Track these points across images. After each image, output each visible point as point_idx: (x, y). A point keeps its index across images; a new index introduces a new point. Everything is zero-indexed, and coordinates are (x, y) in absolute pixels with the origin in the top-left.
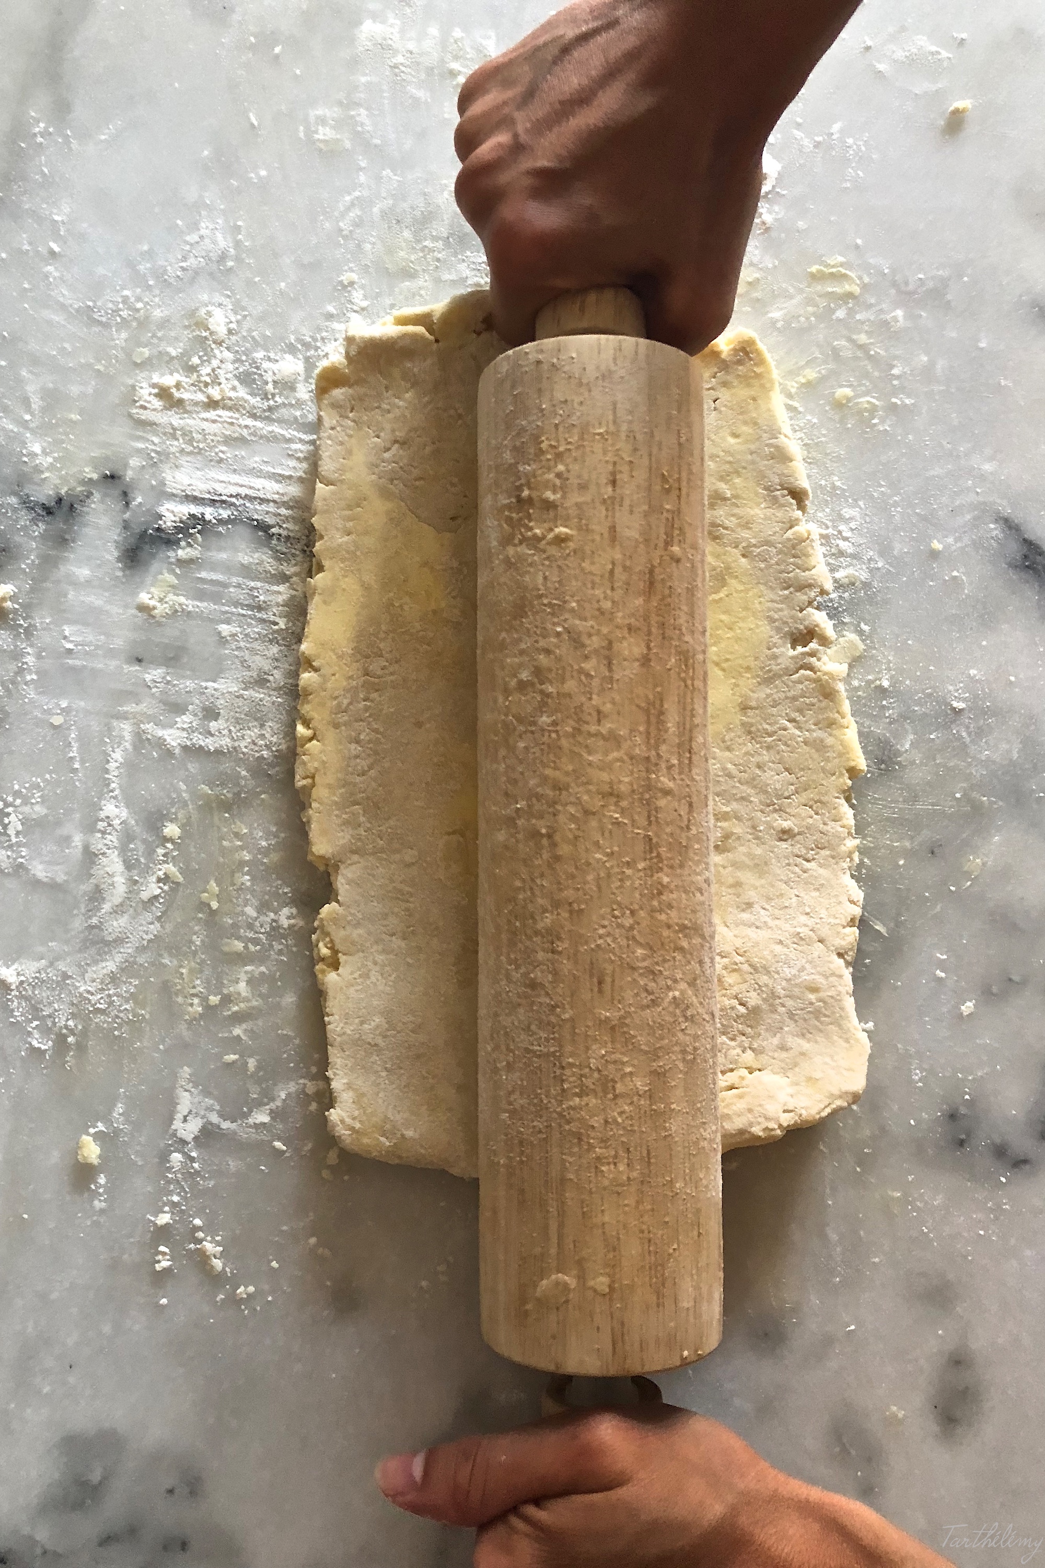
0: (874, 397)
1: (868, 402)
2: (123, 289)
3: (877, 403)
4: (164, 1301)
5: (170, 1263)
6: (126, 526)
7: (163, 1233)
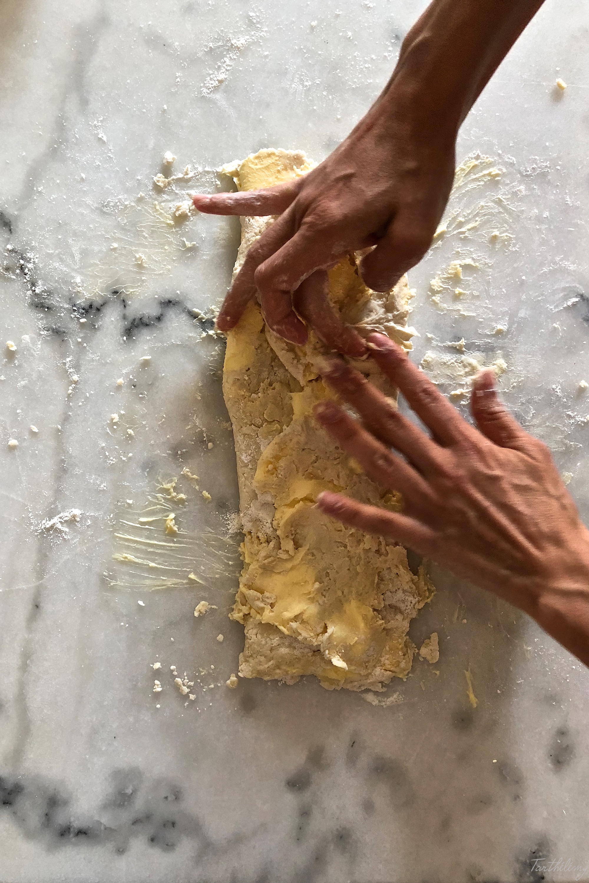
0: (509, 233)
1: (507, 236)
2: (118, 195)
3: (512, 236)
4: (158, 706)
5: (161, 689)
6: (124, 317)
7: (157, 674)
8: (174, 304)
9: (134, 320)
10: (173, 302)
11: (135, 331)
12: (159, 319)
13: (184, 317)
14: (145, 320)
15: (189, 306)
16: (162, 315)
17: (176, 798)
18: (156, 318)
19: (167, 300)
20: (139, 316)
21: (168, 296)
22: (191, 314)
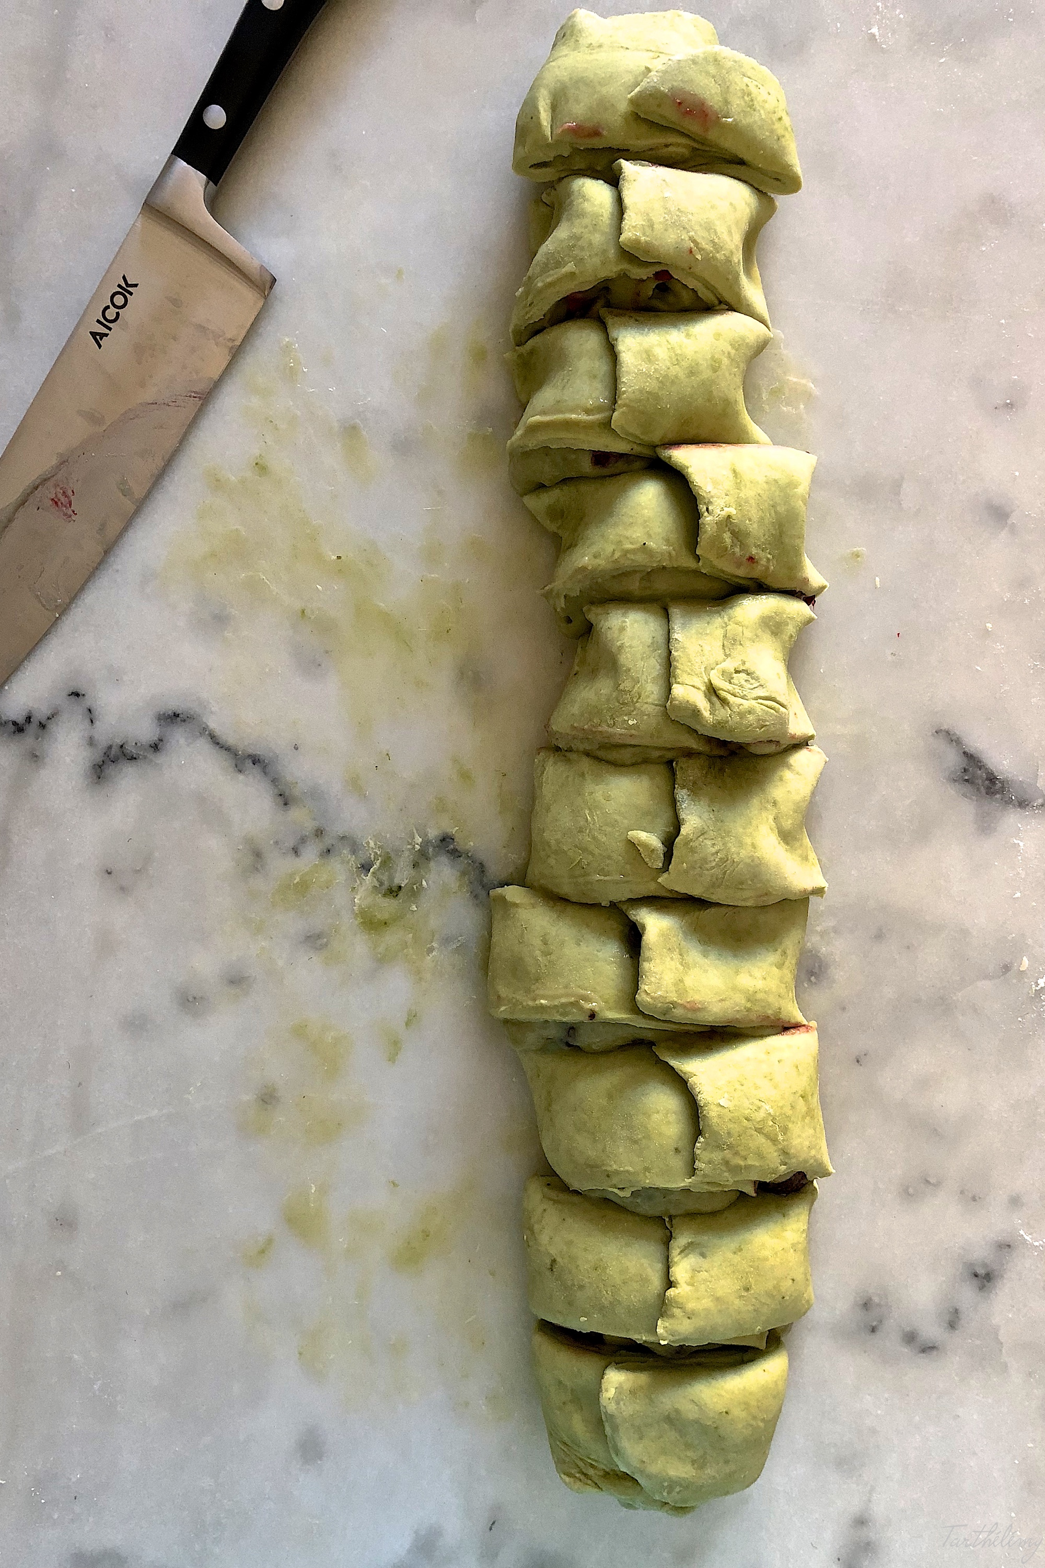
6: (91, 742)
8: (184, 721)
9: (110, 747)
10: (181, 715)
11: (110, 770)
12: (156, 747)
13: (203, 745)
14: (130, 748)
15: (213, 724)
16: (161, 740)
18: (151, 746)
19: (170, 712)
20: (119, 741)
21: (173, 705)
22: (215, 740)
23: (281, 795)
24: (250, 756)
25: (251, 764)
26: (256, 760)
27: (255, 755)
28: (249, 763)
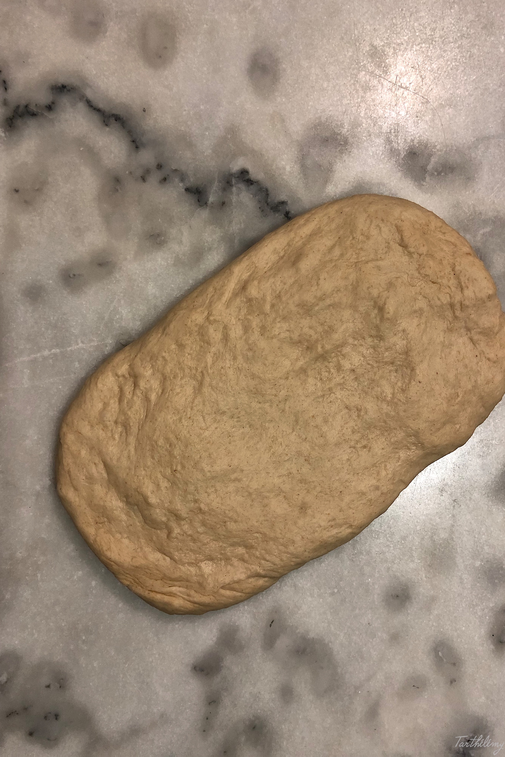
8: (69, 91)
9: (18, 107)
10: (67, 87)
11: (18, 122)
12: (50, 108)
13: (81, 107)
14: (32, 108)
15: (89, 93)
16: (53, 103)
17: (60, 687)
18: (46, 107)
19: (60, 85)
20: (24, 103)
21: (62, 80)
22: (90, 104)
23: (133, 141)
24: (113, 115)
25: (114, 121)
26: (117, 118)
27: (117, 115)
28: (112, 120)
